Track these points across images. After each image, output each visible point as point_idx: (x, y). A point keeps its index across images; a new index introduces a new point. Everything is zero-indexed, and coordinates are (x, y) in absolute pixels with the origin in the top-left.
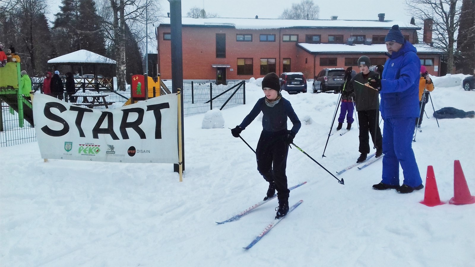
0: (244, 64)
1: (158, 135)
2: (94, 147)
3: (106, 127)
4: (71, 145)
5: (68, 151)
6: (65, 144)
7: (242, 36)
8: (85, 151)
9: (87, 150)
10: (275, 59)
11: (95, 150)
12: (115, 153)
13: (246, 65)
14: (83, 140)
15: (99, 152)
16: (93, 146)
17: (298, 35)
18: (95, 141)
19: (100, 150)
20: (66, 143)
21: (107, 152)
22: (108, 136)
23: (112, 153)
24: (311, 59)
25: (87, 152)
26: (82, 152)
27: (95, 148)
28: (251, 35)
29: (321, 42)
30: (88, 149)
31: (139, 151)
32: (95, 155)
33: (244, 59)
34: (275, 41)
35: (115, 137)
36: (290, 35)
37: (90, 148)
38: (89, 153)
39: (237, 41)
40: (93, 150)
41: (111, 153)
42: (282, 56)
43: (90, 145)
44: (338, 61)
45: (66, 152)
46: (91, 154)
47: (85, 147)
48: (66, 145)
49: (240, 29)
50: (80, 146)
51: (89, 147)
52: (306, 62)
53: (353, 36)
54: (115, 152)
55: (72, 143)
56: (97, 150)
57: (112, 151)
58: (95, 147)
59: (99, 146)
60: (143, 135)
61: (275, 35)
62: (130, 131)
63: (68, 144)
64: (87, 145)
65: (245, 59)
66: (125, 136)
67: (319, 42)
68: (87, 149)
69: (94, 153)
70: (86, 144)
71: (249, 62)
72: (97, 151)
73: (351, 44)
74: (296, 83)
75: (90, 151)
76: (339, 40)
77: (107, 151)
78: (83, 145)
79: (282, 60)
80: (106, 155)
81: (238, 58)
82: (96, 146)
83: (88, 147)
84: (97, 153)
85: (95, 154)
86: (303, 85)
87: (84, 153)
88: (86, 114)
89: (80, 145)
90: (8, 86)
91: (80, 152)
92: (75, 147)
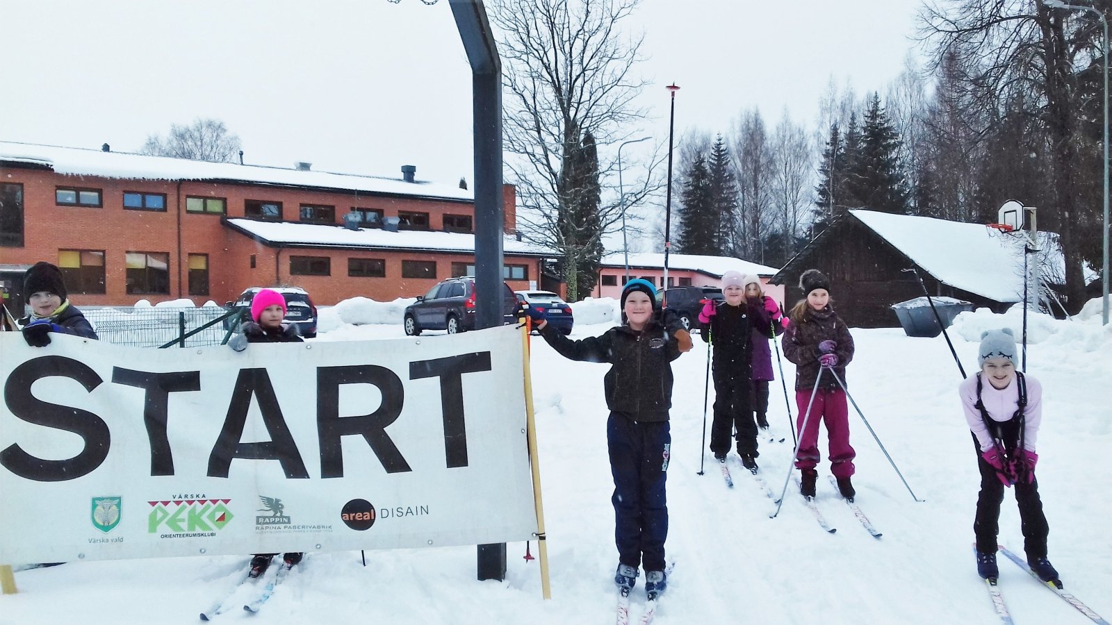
0: (78, 267)
1: (457, 454)
2: (209, 507)
3: (264, 436)
5: (106, 528)
6: (94, 506)
7: (73, 193)
8: (173, 522)
9: (183, 520)
11: (211, 516)
12: (289, 522)
13: (84, 269)
14: (164, 486)
17: (224, 200)
18: (216, 487)
19: (232, 516)
21: (260, 521)
22: (274, 467)
23: (279, 522)
25: (184, 526)
26: (164, 528)
28: (100, 191)
29: (282, 218)
31: (388, 513)
33: (78, 253)
34: (165, 209)
35: (295, 468)
36: (205, 198)
37: (193, 510)
38: (191, 527)
39: (58, 204)
40: (204, 518)
41: (274, 523)
42: (187, 249)
43: (190, 502)
44: (332, 265)
45: (99, 534)
46: (198, 530)
47: (172, 508)
48: (99, 508)
49: (67, 174)
50: (153, 508)
51: (189, 507)
53: (359, 209)
54: (288, 518)
55: (120, 498)
56: (219, 515)
57: (279, 514)
58: (213, 506)
59: (226, 501)
61: (165, 196)
62: (355, 447)
63: (107, 503)
64: (178, 503)
65: (82, 252)
66: (332, 465)
67: (279, 219)
68: (180, 517)
70: (177, 499)
71: (92, 262)
72: (222, 518)
73: (355, 227)
76: (324, 216)
78: (166, 503)
79: (185, 258)
80: (257, 528)
83: (184, 507)
84: (220, 528)
85: (215, 529)
86: (310, 320)
87: (170, 531)
89: (153, 504)
91: (153, 527)
92: (135, 514)
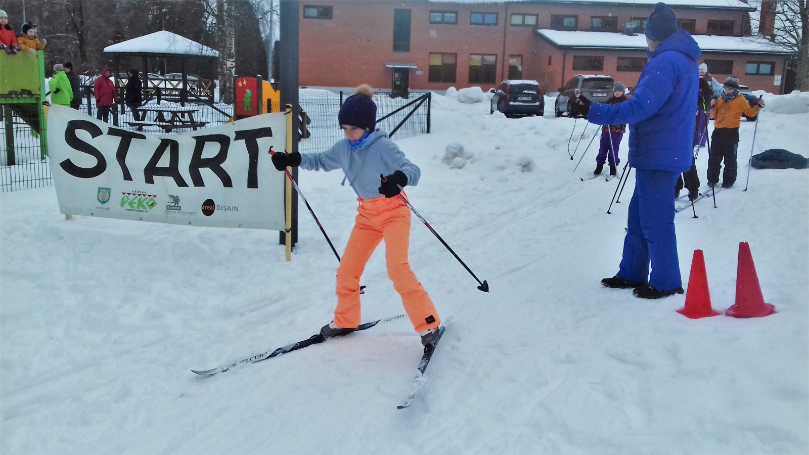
0: (440, 64)
1: (253, 182)
2: (147, 198)
3: (167, 165)
4: (109, 192)
5: (103, 202)
6: (99, 191)
7: (440, 14)
8: (131, 204)
9: (135, 203)
10: (496, 55)
11: (147, 203)
12: (180, 210)
13: (445, 65)
14: (128, 186)
15: (155, 207)
16: (144, 195)
17: (537, 15)
18: (149, 188)
19: (156, 204)
20: (100, 189)
21: (168, 208)
22: (170, 180)
23: (176, 209)
24: (557, 57)
25: (135, 206)
26: (127, 206)
27: (147, 200)
28: (456, 13)
29: (577, 27)
30: (136, 201)
31: (220, 208)
32: (147, 212)
34: (496, 24)
35: (181, 183)
36: (524, 15)
37: (140, 199)
38: (138, 208)
39: (431, 22)
40: (144, 203)
41: (173, 209)
42: (508, 52)
43: (139, 195)
44: (605, 62)
45: (100, 205)
46: (141, 209)
47: (131, 197)
48: (101, 193)
49: (437, 2)
50: (123, 196)
51: (139, 197)
52: (550, 63)
53: (635, 19)
54: (180, 207)
55: (110, 189)
56: (151, 202)
57: (176, 205)
58: (149, 198)
59: (155, 196)
60: (227, 182)
61: (497, 14)
62: (206, 173)
63: (105, 191)
64: (134, 195)
65: (443, 54)
66: (198, 182)
67: (574, 28)
68: (134, 201)
69: (146, 209)
70: (134, 193)
71: (449, 61)
72: (152, 204)
73: (630, 33)
74: (525, 99)
75: (140, 203)
76: (610, 26)
77: (167, 206)
78: (129, 194)
79: (507, 57)
80: (166, 211)
81: (431, 53)
82: (150, 196)
83: (137, 197)
84: (150, 208)
85: (148, 210)
86: (538, 103)
87: (129, 208)
88: (134, 141)
89: (124, 194)
90: (23, 90)
91: (122, 205)
92: (116, 197)
